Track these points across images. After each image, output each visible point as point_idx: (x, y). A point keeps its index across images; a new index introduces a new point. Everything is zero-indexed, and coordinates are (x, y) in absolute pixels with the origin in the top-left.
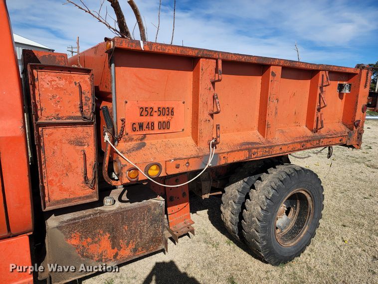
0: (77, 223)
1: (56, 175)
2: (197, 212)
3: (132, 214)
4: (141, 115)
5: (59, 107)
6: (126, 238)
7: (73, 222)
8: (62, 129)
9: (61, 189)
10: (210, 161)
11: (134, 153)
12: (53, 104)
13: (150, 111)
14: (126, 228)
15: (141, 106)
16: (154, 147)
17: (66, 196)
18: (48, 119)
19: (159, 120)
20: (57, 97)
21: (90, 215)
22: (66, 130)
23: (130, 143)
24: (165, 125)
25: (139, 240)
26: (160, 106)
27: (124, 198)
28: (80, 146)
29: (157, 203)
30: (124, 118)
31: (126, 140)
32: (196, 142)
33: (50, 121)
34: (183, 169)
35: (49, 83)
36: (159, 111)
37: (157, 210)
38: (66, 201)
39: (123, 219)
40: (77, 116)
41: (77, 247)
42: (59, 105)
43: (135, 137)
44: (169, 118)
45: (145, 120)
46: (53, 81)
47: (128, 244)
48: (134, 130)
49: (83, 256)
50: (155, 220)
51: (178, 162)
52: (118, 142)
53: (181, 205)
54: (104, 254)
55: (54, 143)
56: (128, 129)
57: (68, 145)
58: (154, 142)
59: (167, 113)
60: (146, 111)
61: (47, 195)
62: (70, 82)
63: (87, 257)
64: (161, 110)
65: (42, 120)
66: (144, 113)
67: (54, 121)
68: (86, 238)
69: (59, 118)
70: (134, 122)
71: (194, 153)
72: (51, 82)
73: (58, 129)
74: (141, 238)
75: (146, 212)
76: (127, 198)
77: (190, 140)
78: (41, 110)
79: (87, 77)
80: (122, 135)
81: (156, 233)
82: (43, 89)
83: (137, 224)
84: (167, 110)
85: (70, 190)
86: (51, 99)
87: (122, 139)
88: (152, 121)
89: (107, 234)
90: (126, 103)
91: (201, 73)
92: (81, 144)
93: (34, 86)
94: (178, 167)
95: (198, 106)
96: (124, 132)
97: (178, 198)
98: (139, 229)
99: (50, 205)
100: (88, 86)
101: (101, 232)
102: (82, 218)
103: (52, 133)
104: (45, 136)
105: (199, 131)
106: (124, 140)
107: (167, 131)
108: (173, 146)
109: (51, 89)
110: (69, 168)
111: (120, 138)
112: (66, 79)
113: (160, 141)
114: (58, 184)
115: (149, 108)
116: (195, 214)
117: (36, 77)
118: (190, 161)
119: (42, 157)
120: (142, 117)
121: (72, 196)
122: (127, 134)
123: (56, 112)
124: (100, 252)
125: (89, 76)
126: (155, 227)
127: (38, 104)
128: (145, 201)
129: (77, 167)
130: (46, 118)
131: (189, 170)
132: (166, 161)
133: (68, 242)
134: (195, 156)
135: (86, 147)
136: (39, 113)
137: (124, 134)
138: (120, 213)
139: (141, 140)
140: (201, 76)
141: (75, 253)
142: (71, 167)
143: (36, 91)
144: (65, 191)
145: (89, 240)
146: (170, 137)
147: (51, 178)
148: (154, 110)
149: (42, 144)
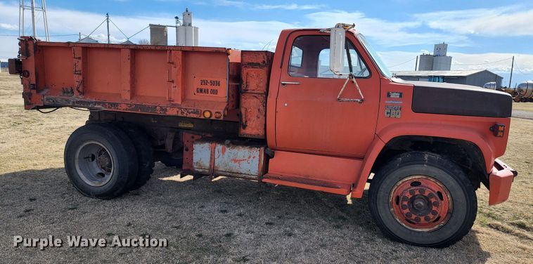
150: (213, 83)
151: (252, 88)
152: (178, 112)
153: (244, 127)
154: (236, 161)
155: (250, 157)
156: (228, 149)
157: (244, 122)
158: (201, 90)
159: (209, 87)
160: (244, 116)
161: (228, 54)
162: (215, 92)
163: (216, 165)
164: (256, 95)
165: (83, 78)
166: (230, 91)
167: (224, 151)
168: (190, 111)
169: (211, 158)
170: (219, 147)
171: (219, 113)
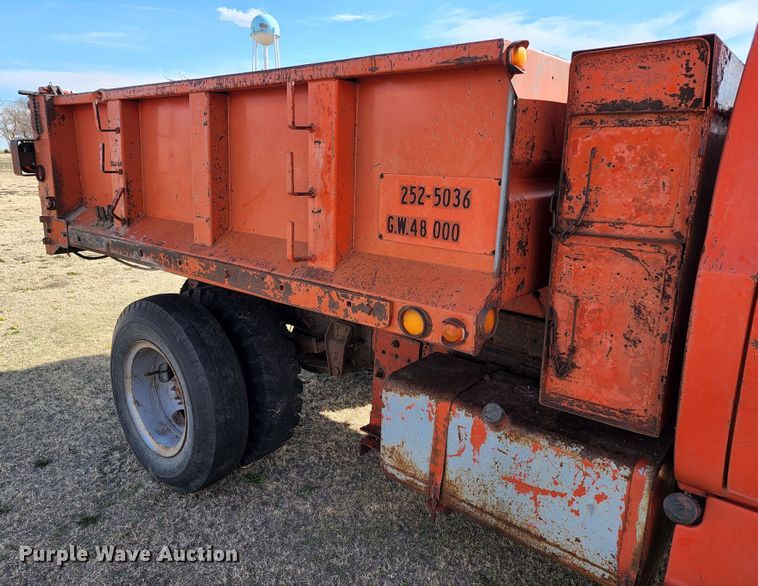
150: (442, 197)
151: (610, 216)
152: (320, 299)
153: (564, 369)
154: (522, 488)
155: (581, 491)
156: (492, 437)
157: (563, 349)
158: (402, 224)
159: (428, 212)
160: (563, 329)
161: (513, 70)
162: (449, 232)
163: (451, 476)
164: (624, 245)
165: (127, 183)
166: (513, 230)
167: (478, 439)
168: (356, 302)
169: (435, 450)
170: (462, 420)
171: (457, 323)
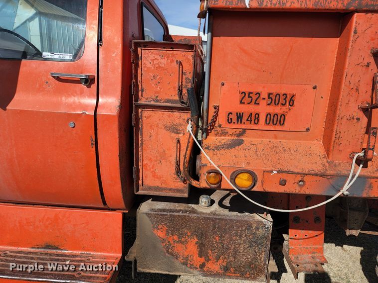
0: (165, 215)
1: (151, 160)
2: (345, 246)
3: (226, 225)
4: (241, 103)
5: (159, 89)
6: (216, 251)
7: (161, 213)
8: (159, 113)
9: (154, 175)
10: (346, 186)
11: (223, 151)
12: (153, 85)
13: (254, 97)
14: (218, 240)
15: (243, 90)
16: (254, 147)
17: (157, 183)
18: (147, 101)
19: (268, 112)
20: (158, 78)
21: (179, 211)
22: (163, 114)
23: (223, 138)
24: (277, 120)
25: (232, 259)
26: (271, 91)
27: (227, 202)
28: (175, 133)
29: (261, 222)
30: (218, 105)
31: (218, 133)
32: (328, 152)
33: (149, 103)
34: (292, 188)
35: (152, 62)
36: (269, 98)
37: (261, 230)
38: (158, 189)
39: (215, 227)
40: (175, 100)
41: (163, 241)
42: (159, 87)
43: (230, 131)
44: (285, 109)
45: (247, 109)
46: (156, 59)
47: (218, 258)
48: (230, 121)
49: (168, 251)
50: (256, 242)
51: (284, 176)
52: (207, 135)
53: (310, 232)
54: (189, 259)
55: (151, 126)
56: (222, 119)
57: (164, 131)
58: (255, 140)
59: (283, 101)
60: (249, 97)
61: (141, 179)
62: (172, 61)
63: (172, 254)
64: (273, 97)
65: (142, 101)
66: (247, 100)
67: (152, 103)
68: (173, 235)
69: (157, 101)
70: (230, 111)
71: (317, 168)
72: (153, 60)
73: (156, 112)
74: (235, 258)
75: (244, 228)
76: (230, 203)
77: (317, 147)
78: (142, 91)
79: (190, 55)
80: (213, 126)
81: (255, 259)
82: (146, 69)
83: (231, 239)
84: (282, 98)
85: (162, 179)
86: (152, 80)
87: (213, 131)
88: (257, 112)
89: (195, 238)
90: (223, 85)
91: (351, 39)
92: (177, 131)
93: (137, 66)
94: (283, 183)
95: (339, 94)
96: (217, 122)
97: (307, 222)
98: (233, 247)
99: (143, 190)
100: (190, 65)
101: (189, 234)
102: (170, 212)
103: (150, 116)
104: (144, 119)
105: (334, 134)
106: (216, 132)
107: (278, 128)
108: (285, 151)
109: (153, 68)
110: (163, 156)
111: (211, 130)
112: (168, 58)
113: (266, 140)
114: (152, 170)
115: (254, 94)
116: (340, 247)
117: (140, 56)
118: (306, 178)
119: (140, 139)
120: (242, 105)
121: (164, 186)
122: (220, 126)
123: (155, 93)
124: (186, 254)
125: (192, 53)
126: (255, 251)
127: (140, 84)
128: (247, 214)
129: (171, 156)
130: (145, 100)
131: (302, 192)
132: (264, 171)
133: (155, 232)
134: (319, 173)
135: (181, 135)
136: (140, 94)
137: (216, 125)
138: (212, 219)
139: (239, 135)
140: (351, 43)
141: (161, 246)
142: (165, 154)
143: (139, 71)
144: (157, 178)
145: (175, 237)
146: (284, 138)
147: (146, 163)
148: (263, 96)
149: (140, 126)
